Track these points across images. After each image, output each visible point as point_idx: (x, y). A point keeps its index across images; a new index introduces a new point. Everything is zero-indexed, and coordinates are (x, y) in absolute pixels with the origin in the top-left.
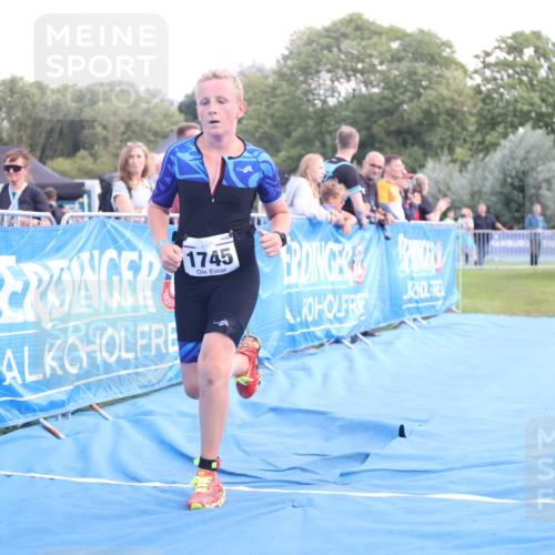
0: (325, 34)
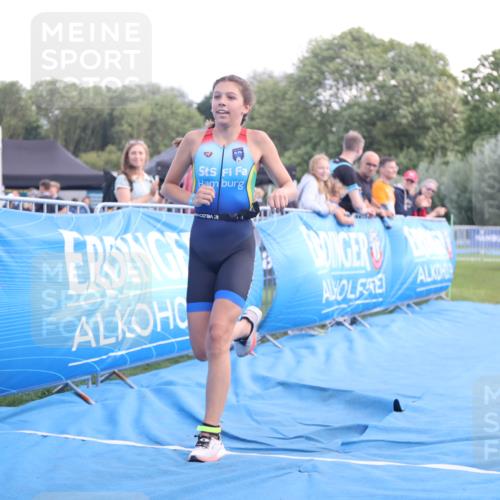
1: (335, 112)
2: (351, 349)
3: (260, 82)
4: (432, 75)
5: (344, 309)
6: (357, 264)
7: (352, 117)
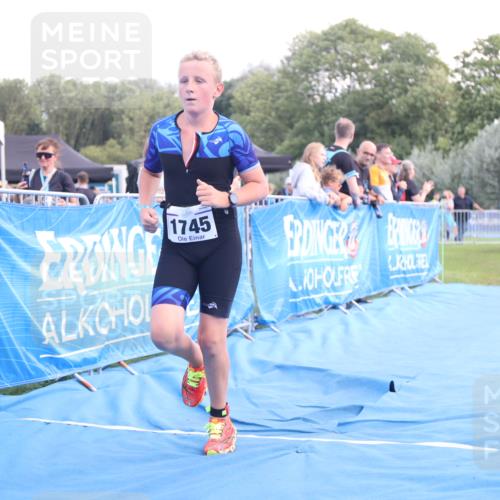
0: (324, 37)
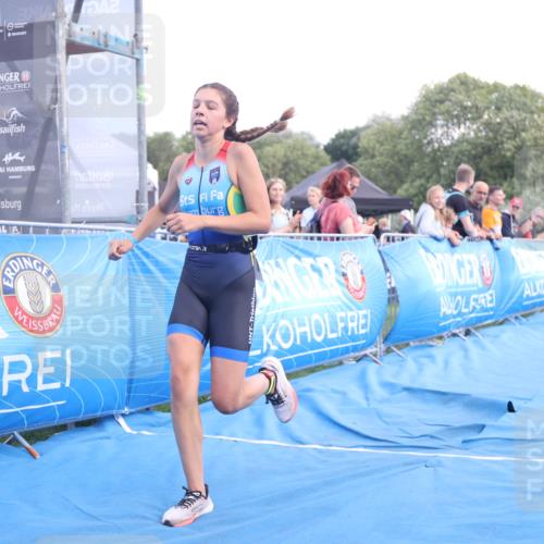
1: (445, 148)
2: (466, 357)
3: (378, 124)
4: (532, 113)
5: (459, 322)
6: (469, 282)
7: (461, 152)
